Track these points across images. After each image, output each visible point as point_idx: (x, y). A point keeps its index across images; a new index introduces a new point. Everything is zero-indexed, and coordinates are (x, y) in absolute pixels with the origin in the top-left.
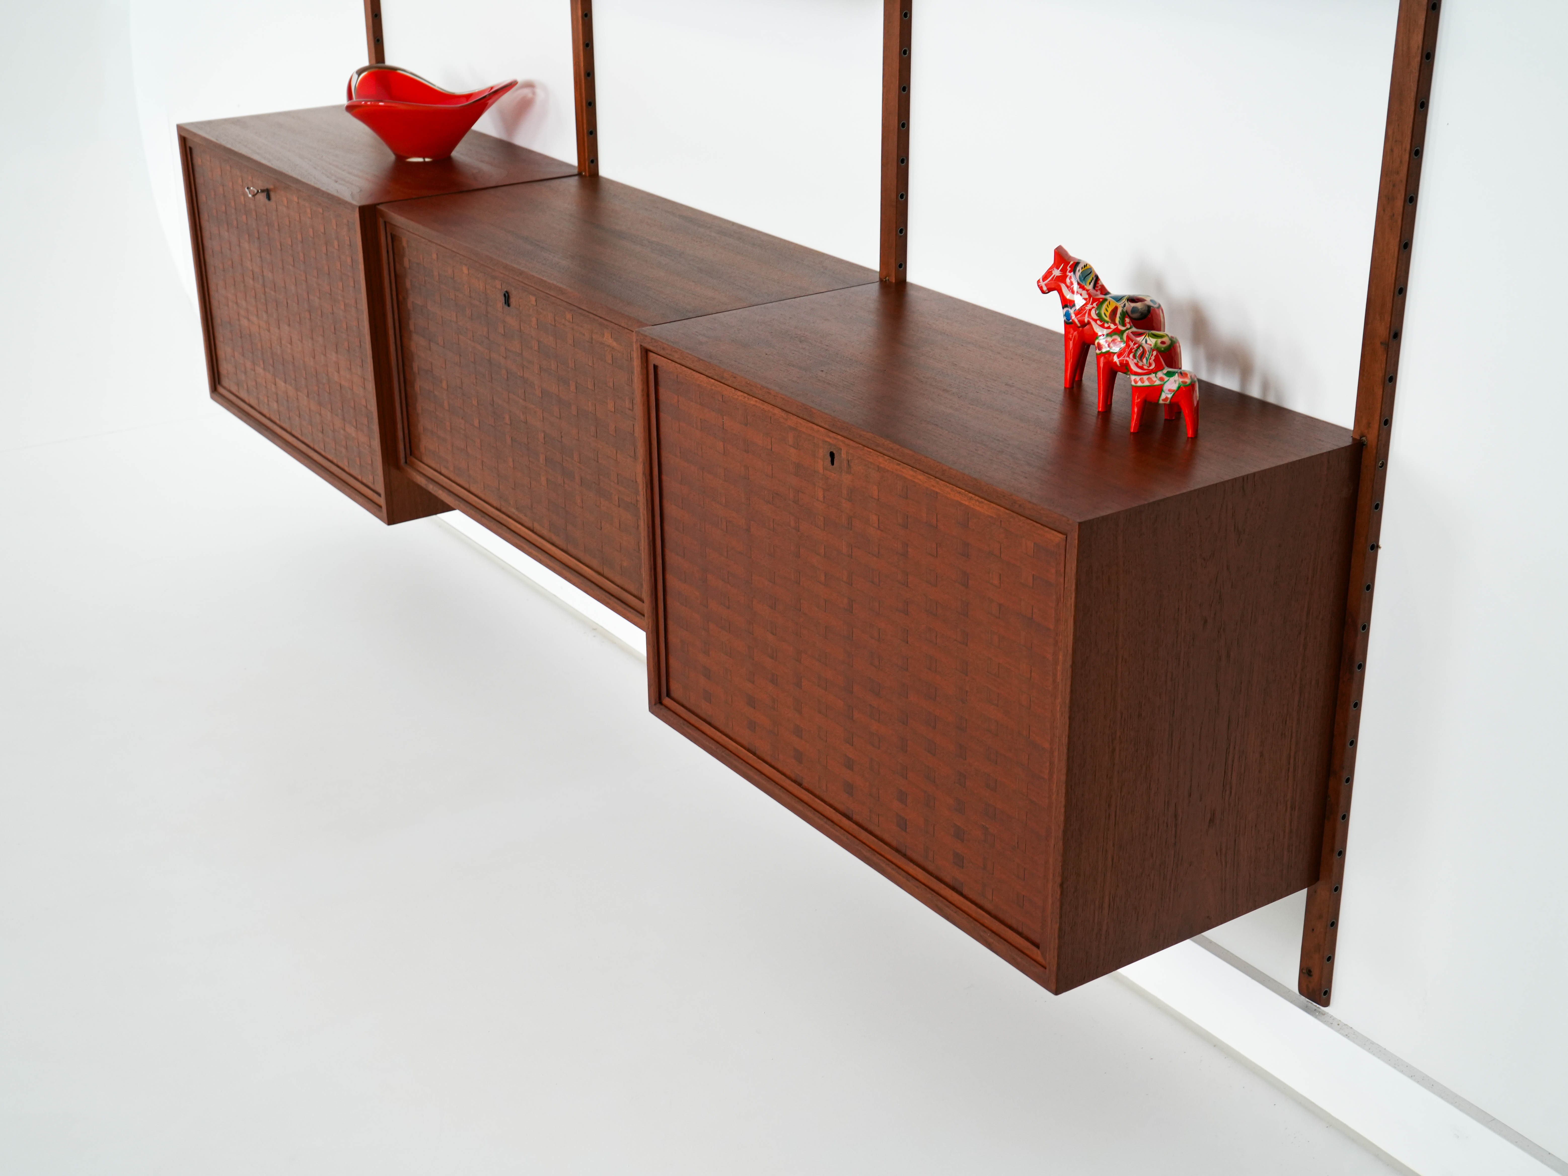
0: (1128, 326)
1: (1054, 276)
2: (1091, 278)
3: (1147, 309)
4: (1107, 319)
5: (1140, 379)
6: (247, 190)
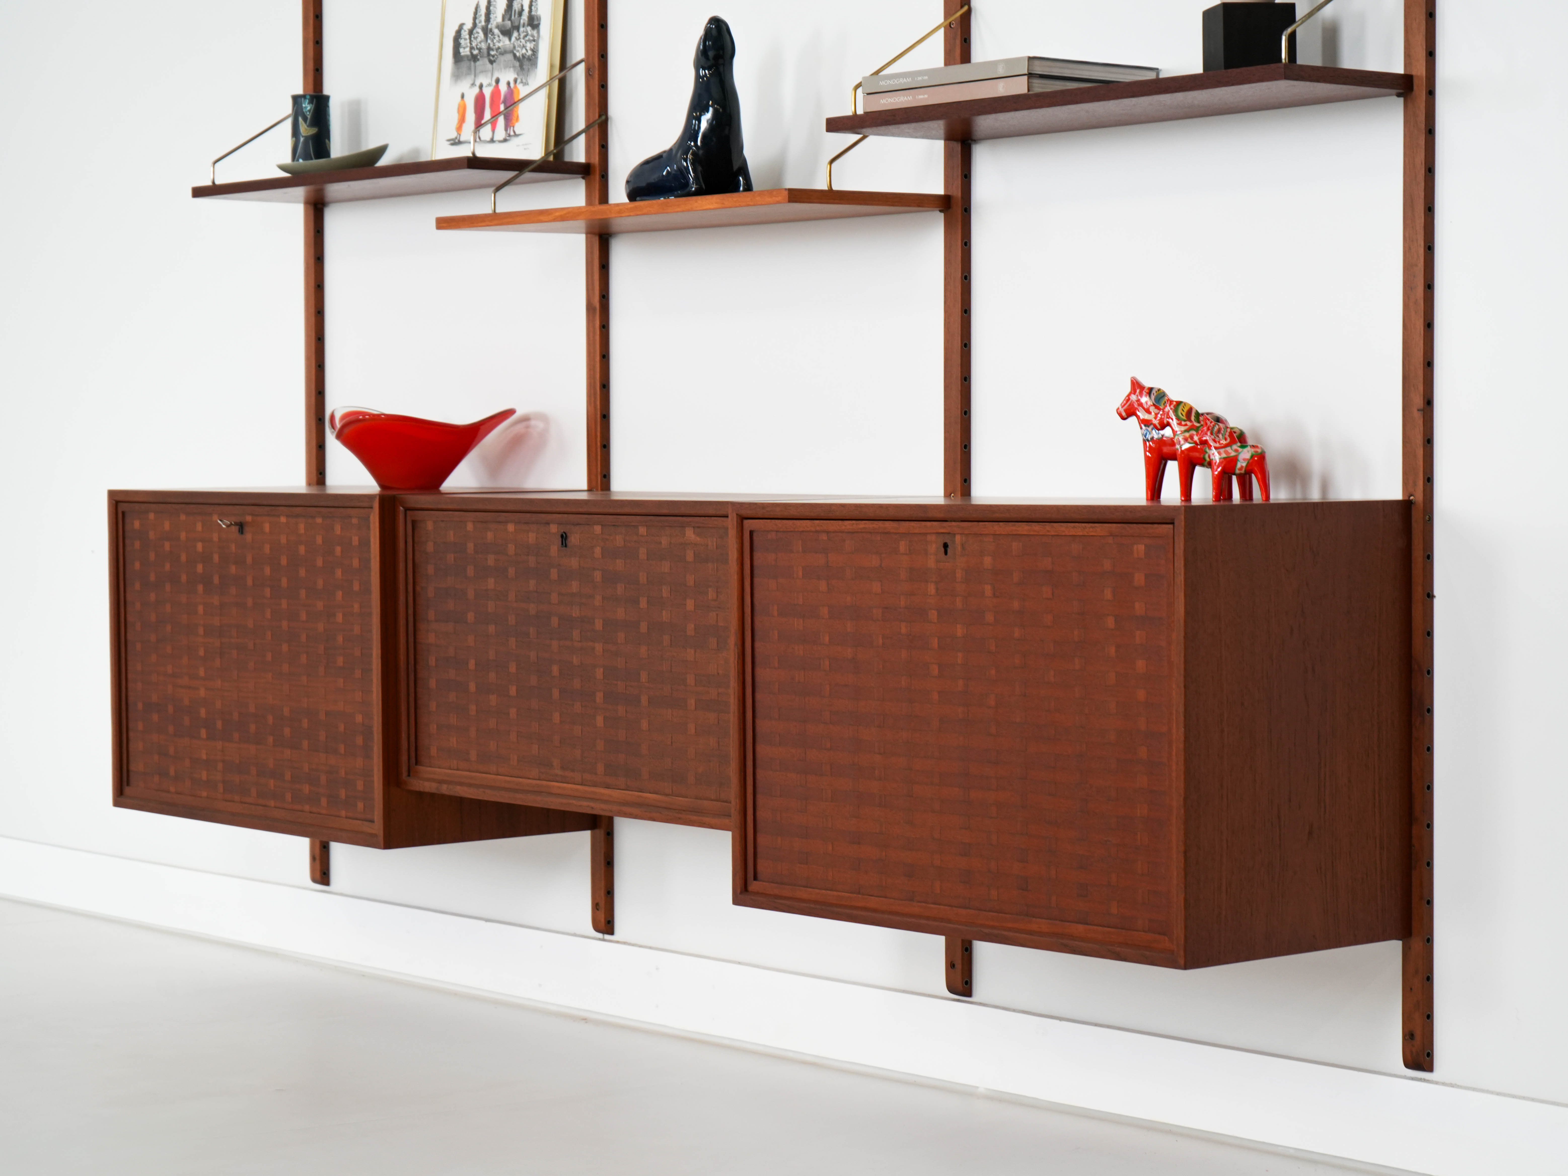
1: (1132, 400)
5: (1218, 452)
6: (219, 522)
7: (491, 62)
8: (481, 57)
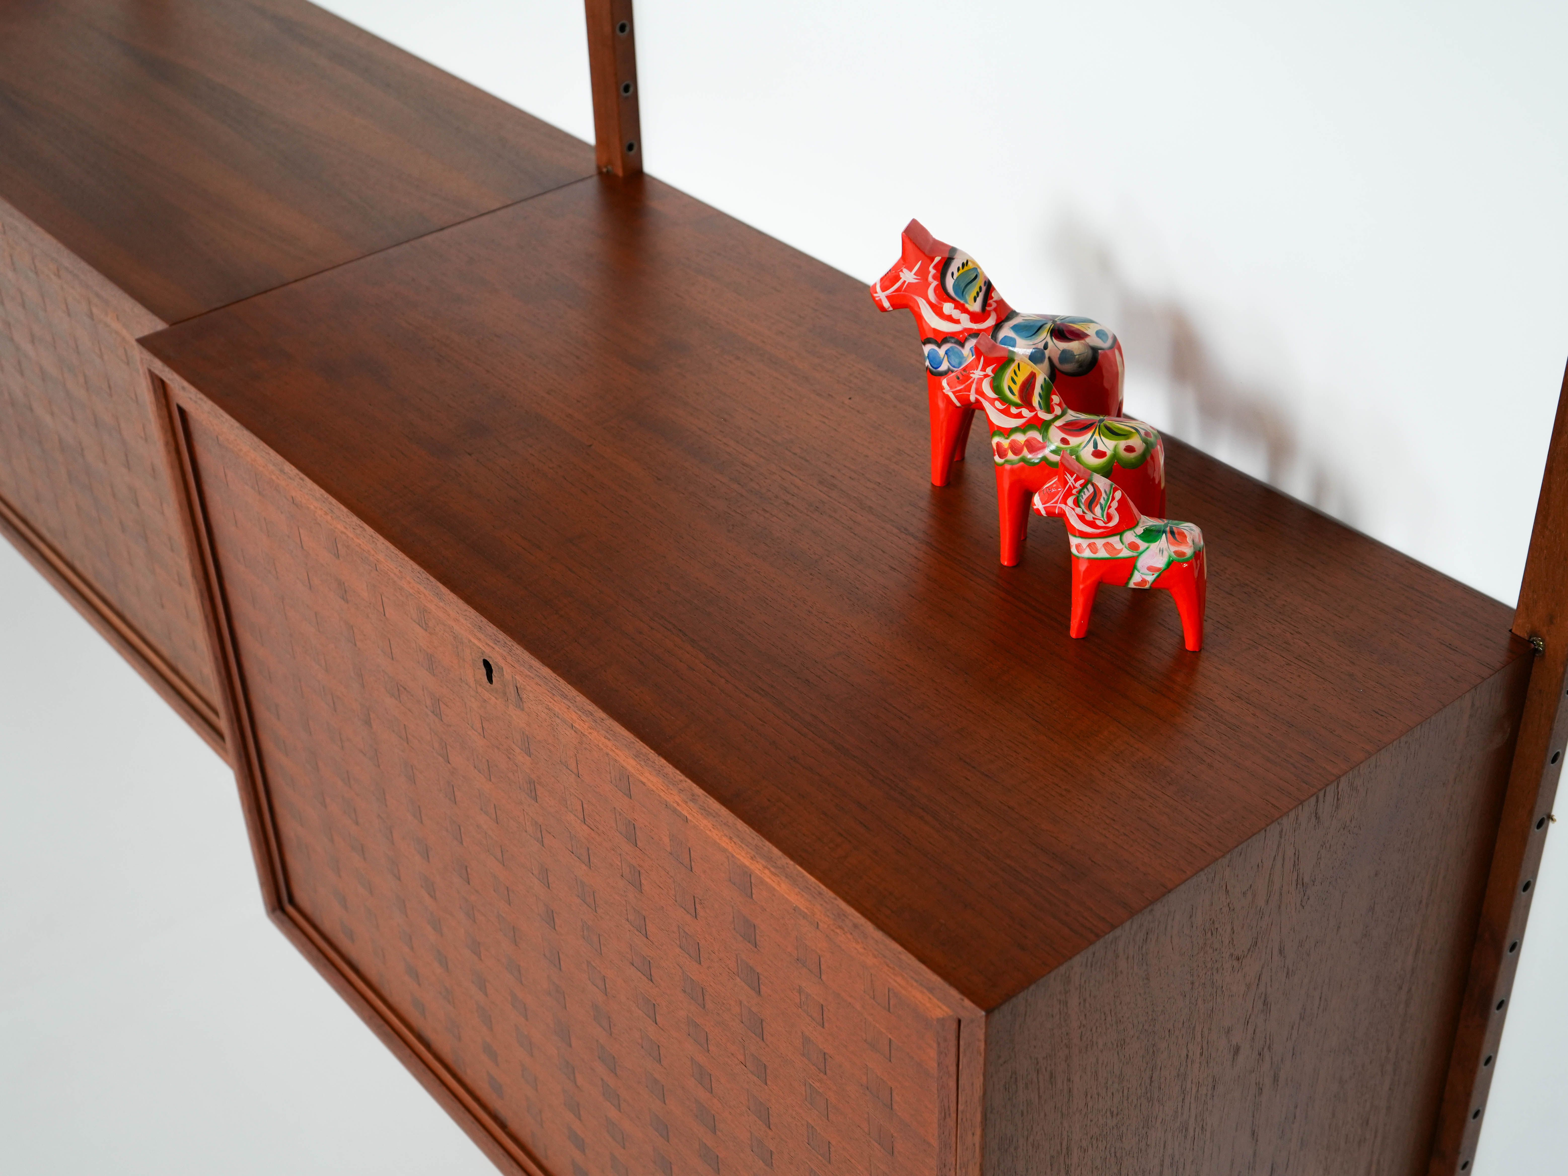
0: (1058, 411)
1: (905, 282)
2: (977, 289)
3: (1090, 352)
4: (1016, 399)
5: (1089, 545)
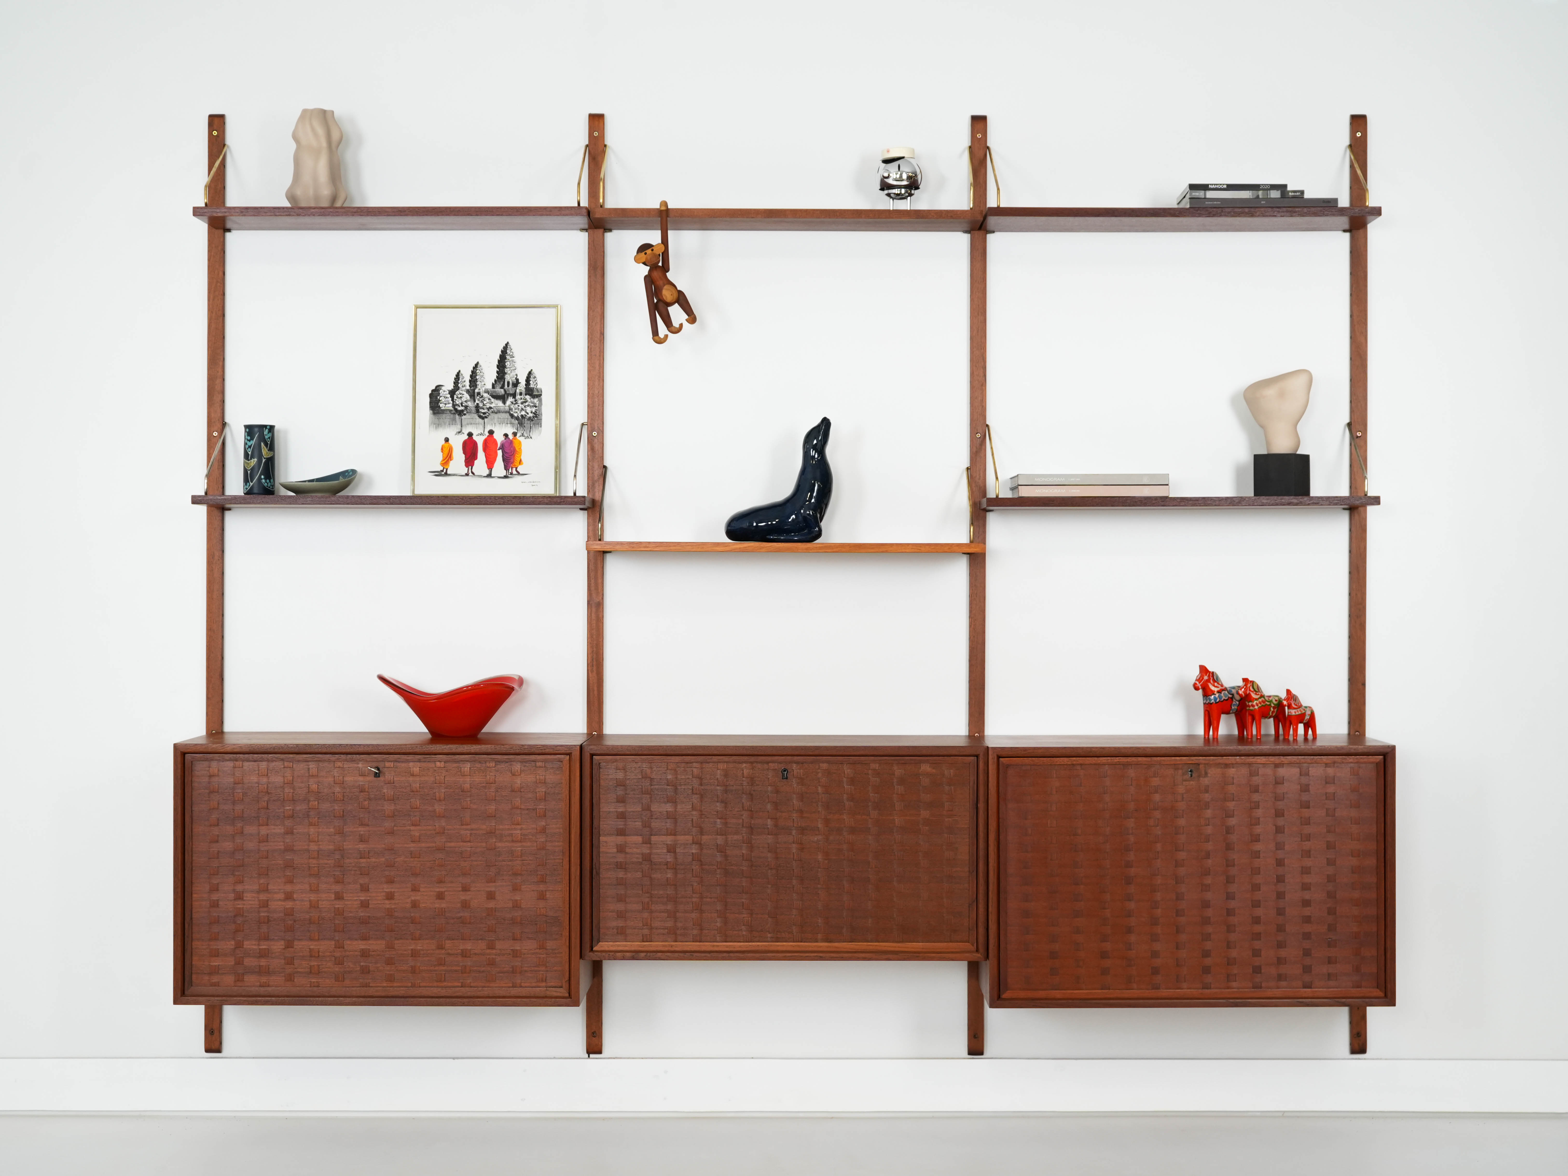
7: (483, 418)
8: (467, 413)
